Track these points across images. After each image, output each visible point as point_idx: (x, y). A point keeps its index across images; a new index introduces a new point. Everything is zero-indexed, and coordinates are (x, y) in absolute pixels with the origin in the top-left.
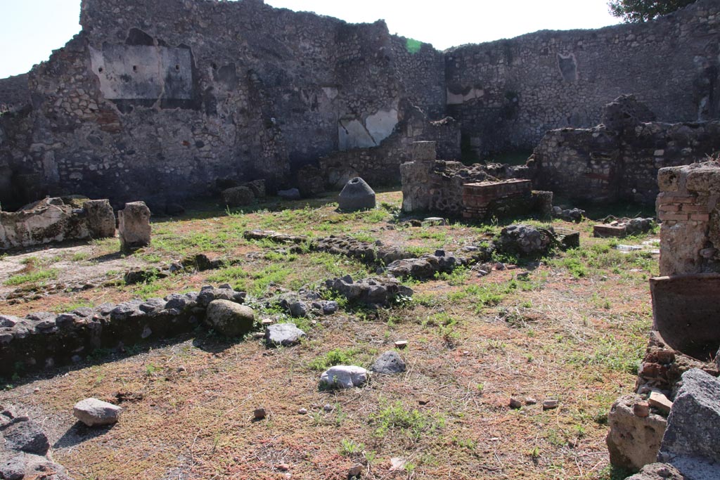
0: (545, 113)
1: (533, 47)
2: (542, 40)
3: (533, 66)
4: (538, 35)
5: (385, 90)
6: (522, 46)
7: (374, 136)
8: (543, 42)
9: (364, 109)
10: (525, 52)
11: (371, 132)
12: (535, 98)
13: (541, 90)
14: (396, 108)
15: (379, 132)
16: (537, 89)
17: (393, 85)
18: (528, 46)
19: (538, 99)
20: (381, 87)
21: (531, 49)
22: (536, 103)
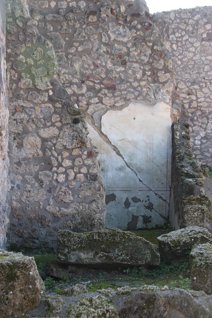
0: (208, 119)
1: (191, 29)
2: (205, 20)
3: (191, 55)
4: (198, 13)
5: (144, 70)
6: (173, 26)
7: (119, 145)
8: (207, 23)
9: (96, 100)
10: (177, 35)
11: (113, 137)
12: (194, 97)
13: (201, 87)
14: (168, 101)
15: (129, 138)
16: (196, 87)
17: (162, 62)
18: (183, 26)
19: (196, 100)
20: (135, 65)
21: (187, 32)
22: (194, 104)
